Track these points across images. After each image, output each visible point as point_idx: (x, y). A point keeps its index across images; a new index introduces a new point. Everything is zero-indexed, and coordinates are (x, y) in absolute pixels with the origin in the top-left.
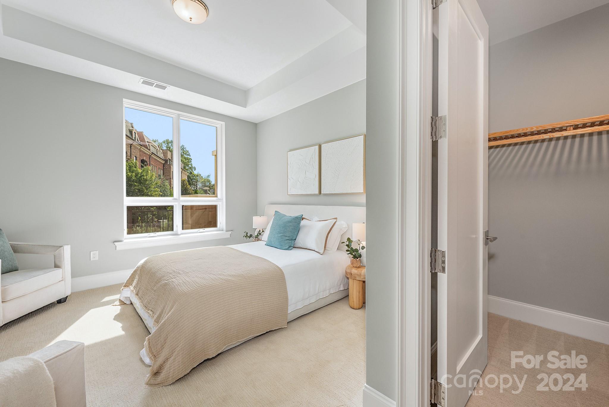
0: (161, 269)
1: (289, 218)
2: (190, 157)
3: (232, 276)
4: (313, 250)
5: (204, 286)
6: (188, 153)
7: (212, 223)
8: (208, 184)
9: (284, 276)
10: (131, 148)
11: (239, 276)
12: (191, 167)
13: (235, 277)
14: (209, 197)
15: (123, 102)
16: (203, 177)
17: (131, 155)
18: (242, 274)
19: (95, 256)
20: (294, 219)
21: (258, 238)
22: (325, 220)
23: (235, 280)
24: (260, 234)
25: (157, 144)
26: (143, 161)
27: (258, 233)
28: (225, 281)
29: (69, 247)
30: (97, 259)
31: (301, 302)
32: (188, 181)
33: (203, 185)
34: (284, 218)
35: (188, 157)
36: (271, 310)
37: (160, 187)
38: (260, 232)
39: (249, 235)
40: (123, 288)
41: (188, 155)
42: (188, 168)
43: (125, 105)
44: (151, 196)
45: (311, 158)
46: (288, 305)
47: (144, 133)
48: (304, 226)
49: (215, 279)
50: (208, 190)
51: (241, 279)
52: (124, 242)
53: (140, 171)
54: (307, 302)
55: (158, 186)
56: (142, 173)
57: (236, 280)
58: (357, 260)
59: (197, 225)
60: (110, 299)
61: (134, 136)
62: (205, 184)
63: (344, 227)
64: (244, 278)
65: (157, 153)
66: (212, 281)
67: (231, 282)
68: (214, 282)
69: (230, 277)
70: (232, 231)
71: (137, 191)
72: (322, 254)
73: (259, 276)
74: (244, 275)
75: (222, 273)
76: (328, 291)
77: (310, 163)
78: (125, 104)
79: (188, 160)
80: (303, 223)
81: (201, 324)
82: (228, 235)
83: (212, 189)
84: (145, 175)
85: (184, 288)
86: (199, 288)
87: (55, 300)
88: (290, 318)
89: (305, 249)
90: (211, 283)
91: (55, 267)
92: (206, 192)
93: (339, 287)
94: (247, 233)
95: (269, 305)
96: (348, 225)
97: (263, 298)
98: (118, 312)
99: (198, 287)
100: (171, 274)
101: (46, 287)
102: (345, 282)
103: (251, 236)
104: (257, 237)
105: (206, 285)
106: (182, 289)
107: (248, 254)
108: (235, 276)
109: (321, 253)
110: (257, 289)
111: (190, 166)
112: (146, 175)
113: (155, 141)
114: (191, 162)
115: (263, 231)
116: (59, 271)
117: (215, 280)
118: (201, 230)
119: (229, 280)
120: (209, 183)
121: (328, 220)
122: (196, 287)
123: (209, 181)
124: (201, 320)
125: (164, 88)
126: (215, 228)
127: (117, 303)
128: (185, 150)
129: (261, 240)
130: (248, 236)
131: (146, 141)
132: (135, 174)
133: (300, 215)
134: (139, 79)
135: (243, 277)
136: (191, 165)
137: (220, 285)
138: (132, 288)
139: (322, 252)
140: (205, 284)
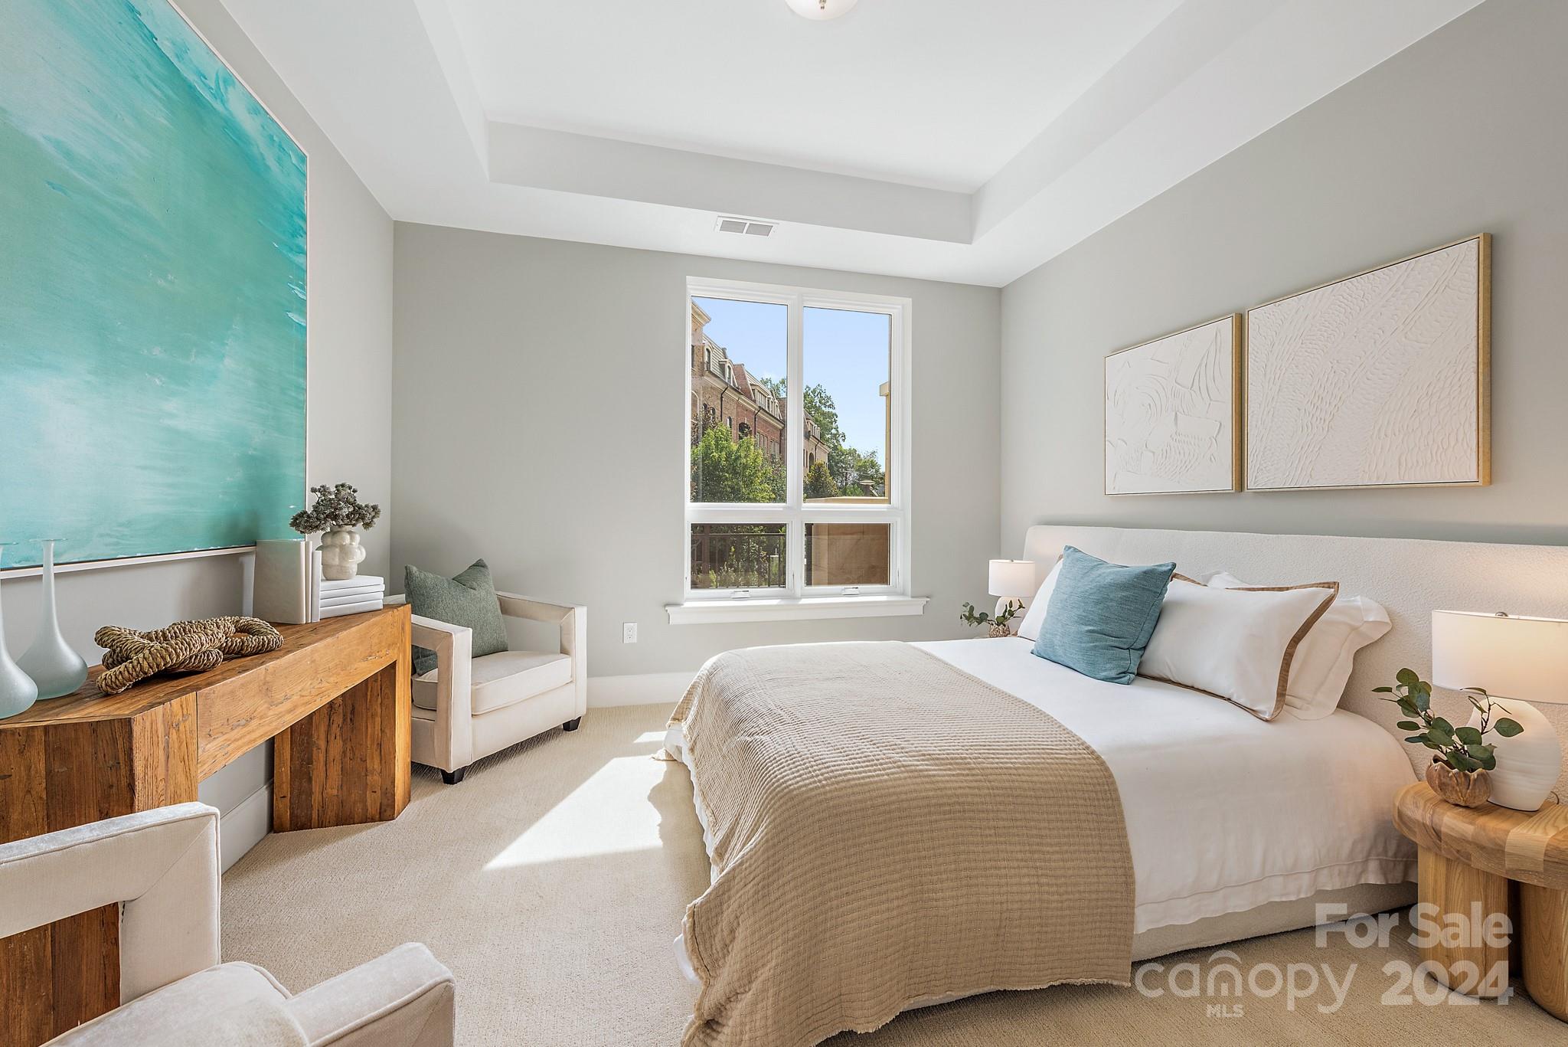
0: (743, 694)
1: (1118, 572)
2: (834, 411)
3: (928, 760)
4: (1222, 697)
5: (843, 781)
6: (830, 403)
7: (876, 571)
8: (871, 472)
9: (1116, 790)
10: (722, 400)
11: (951, 764)
12: (836, 434)
13: (936, 765)
14: (872, 502)
15: (688, 286)
16: (862, 456)
17: (721, 416)
18: (961, 758)
19: (632, 633)
20: (1137, 577)
21: (1004, 624)
22: (1273, 589)
23: (939, 776)
24: (1011, 614)
25: (769, 387)
26: (742, 427)
27: (1006, 611)
28: (906, 775)
29: (585, 609)
30: (635, 640)
31: (1188, 900)
32: (830, 467)
33: (860, 476)
34: (1099, 572)
35: (831, 410)
36: (1069, 908)
37: (773, 480)
38: (1011, 607)
39: (976, 614)
40: (669, 722)
41: (829, 406)
42: (829, 436)
43: (692, 292)
44: (755, 500)
45: (1200, 365)
46: (1133, 901)
47: (746, 368)
48: (1178, 604)
49: (878, 760)
50: (872, 486)
51: (958, 775)
52: (684, 608)
53: (735, 447)
54: (1213, 908)
55: (769, 479)
56: (738, 450)
57: (944, 776)
58: (1466, 775)
59: (841, 576)
60: (651, 740)
61: (727, 376)
62: (865, 471)
63: (1371, 620)
64: (967, 772)
65: (768, 407)
66: (867, 766)
67: (927, 779)
68: (875, 771)
69: (923, 760)
70: (928, 597)
71: (728, 489)
72: (1267, 721)
73: (1021, 771)
74: (969, 763)
75: (898, 742)
76: (1306, 880)
77: (1196, 381)
78: (691, 289)
79: (829, 417)
80: (1175, 590)
81: (831, 909)
82: (916, 608)
83: (882, 483)
84: (743, 455)
85: (788, 775)
86: (828, 785)
87: (559, 722)
88: (1141, 951)
89: (1186, 687)
90: (865, 772)
91: (561, 653)
92: (866, 491)
93: (1359, 870)
94: (972, 609)
95: (1062, 890)
96: (1390, 614)
97: (1036, 856)
98: (659, 779)
99: (825, 779)
100: (761, 716)
101: (543, 694)
102: (1391, 853)
103: (983, 618)
104: (1001, 621)
105: (850, 777)
106: (783, 778)
107: (979, 682)
108: (938, 759)
109: (1262, 716)
110: (1016, 820)
111: (834, 431)
112: (746, 456)
113: (765, 383)
114: (835, 421)
115: (1021, 607)
116: (566, 661)
117: (876, 765)
118: (850, 589)
119: (921, 771)
120: (874, 470)
121: (1288, 589)
122: (820, 777)
123: (873, 465)
124: (833, 893)
125: (765, 230)
126: (883, 586)
127: (661, 754)
128: (823, 395)
129: (1015, 634)
130: (975, 618)
131: (749, 382)
132: (726, 454)
133: (1160, 566)
134: (713, 219)
135: (964, 769)
136: (836, 429)
137: (890, 783)
138: (685, 726)
139: (1267, 707)
140: (845, 775)
